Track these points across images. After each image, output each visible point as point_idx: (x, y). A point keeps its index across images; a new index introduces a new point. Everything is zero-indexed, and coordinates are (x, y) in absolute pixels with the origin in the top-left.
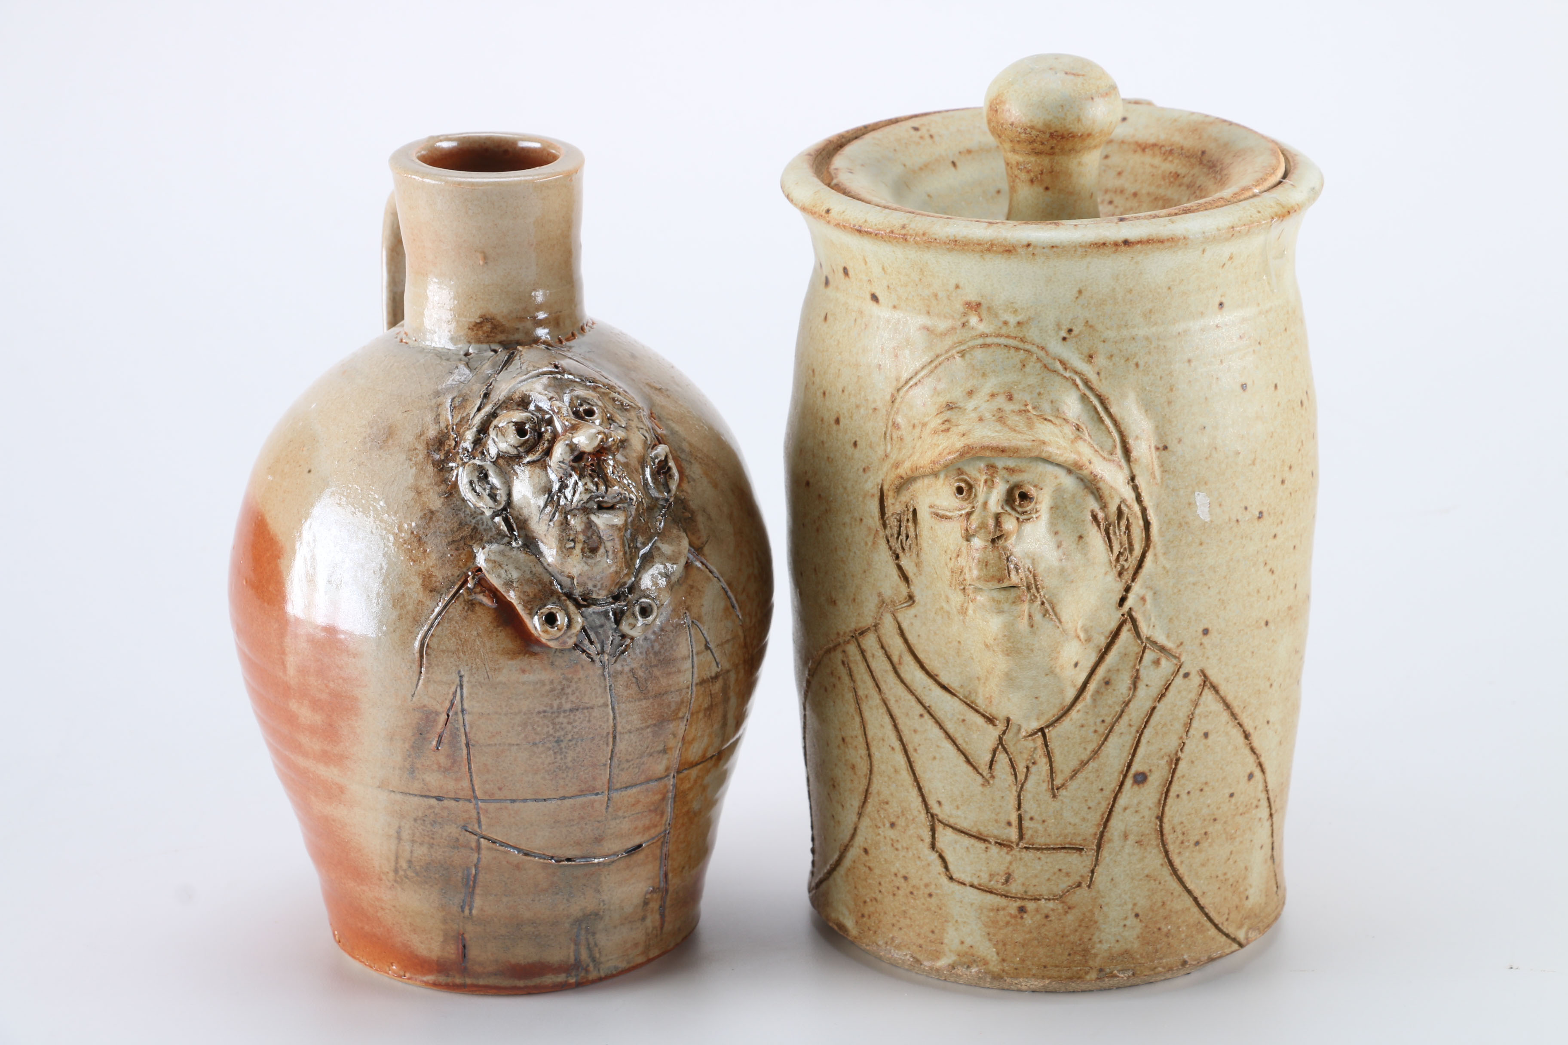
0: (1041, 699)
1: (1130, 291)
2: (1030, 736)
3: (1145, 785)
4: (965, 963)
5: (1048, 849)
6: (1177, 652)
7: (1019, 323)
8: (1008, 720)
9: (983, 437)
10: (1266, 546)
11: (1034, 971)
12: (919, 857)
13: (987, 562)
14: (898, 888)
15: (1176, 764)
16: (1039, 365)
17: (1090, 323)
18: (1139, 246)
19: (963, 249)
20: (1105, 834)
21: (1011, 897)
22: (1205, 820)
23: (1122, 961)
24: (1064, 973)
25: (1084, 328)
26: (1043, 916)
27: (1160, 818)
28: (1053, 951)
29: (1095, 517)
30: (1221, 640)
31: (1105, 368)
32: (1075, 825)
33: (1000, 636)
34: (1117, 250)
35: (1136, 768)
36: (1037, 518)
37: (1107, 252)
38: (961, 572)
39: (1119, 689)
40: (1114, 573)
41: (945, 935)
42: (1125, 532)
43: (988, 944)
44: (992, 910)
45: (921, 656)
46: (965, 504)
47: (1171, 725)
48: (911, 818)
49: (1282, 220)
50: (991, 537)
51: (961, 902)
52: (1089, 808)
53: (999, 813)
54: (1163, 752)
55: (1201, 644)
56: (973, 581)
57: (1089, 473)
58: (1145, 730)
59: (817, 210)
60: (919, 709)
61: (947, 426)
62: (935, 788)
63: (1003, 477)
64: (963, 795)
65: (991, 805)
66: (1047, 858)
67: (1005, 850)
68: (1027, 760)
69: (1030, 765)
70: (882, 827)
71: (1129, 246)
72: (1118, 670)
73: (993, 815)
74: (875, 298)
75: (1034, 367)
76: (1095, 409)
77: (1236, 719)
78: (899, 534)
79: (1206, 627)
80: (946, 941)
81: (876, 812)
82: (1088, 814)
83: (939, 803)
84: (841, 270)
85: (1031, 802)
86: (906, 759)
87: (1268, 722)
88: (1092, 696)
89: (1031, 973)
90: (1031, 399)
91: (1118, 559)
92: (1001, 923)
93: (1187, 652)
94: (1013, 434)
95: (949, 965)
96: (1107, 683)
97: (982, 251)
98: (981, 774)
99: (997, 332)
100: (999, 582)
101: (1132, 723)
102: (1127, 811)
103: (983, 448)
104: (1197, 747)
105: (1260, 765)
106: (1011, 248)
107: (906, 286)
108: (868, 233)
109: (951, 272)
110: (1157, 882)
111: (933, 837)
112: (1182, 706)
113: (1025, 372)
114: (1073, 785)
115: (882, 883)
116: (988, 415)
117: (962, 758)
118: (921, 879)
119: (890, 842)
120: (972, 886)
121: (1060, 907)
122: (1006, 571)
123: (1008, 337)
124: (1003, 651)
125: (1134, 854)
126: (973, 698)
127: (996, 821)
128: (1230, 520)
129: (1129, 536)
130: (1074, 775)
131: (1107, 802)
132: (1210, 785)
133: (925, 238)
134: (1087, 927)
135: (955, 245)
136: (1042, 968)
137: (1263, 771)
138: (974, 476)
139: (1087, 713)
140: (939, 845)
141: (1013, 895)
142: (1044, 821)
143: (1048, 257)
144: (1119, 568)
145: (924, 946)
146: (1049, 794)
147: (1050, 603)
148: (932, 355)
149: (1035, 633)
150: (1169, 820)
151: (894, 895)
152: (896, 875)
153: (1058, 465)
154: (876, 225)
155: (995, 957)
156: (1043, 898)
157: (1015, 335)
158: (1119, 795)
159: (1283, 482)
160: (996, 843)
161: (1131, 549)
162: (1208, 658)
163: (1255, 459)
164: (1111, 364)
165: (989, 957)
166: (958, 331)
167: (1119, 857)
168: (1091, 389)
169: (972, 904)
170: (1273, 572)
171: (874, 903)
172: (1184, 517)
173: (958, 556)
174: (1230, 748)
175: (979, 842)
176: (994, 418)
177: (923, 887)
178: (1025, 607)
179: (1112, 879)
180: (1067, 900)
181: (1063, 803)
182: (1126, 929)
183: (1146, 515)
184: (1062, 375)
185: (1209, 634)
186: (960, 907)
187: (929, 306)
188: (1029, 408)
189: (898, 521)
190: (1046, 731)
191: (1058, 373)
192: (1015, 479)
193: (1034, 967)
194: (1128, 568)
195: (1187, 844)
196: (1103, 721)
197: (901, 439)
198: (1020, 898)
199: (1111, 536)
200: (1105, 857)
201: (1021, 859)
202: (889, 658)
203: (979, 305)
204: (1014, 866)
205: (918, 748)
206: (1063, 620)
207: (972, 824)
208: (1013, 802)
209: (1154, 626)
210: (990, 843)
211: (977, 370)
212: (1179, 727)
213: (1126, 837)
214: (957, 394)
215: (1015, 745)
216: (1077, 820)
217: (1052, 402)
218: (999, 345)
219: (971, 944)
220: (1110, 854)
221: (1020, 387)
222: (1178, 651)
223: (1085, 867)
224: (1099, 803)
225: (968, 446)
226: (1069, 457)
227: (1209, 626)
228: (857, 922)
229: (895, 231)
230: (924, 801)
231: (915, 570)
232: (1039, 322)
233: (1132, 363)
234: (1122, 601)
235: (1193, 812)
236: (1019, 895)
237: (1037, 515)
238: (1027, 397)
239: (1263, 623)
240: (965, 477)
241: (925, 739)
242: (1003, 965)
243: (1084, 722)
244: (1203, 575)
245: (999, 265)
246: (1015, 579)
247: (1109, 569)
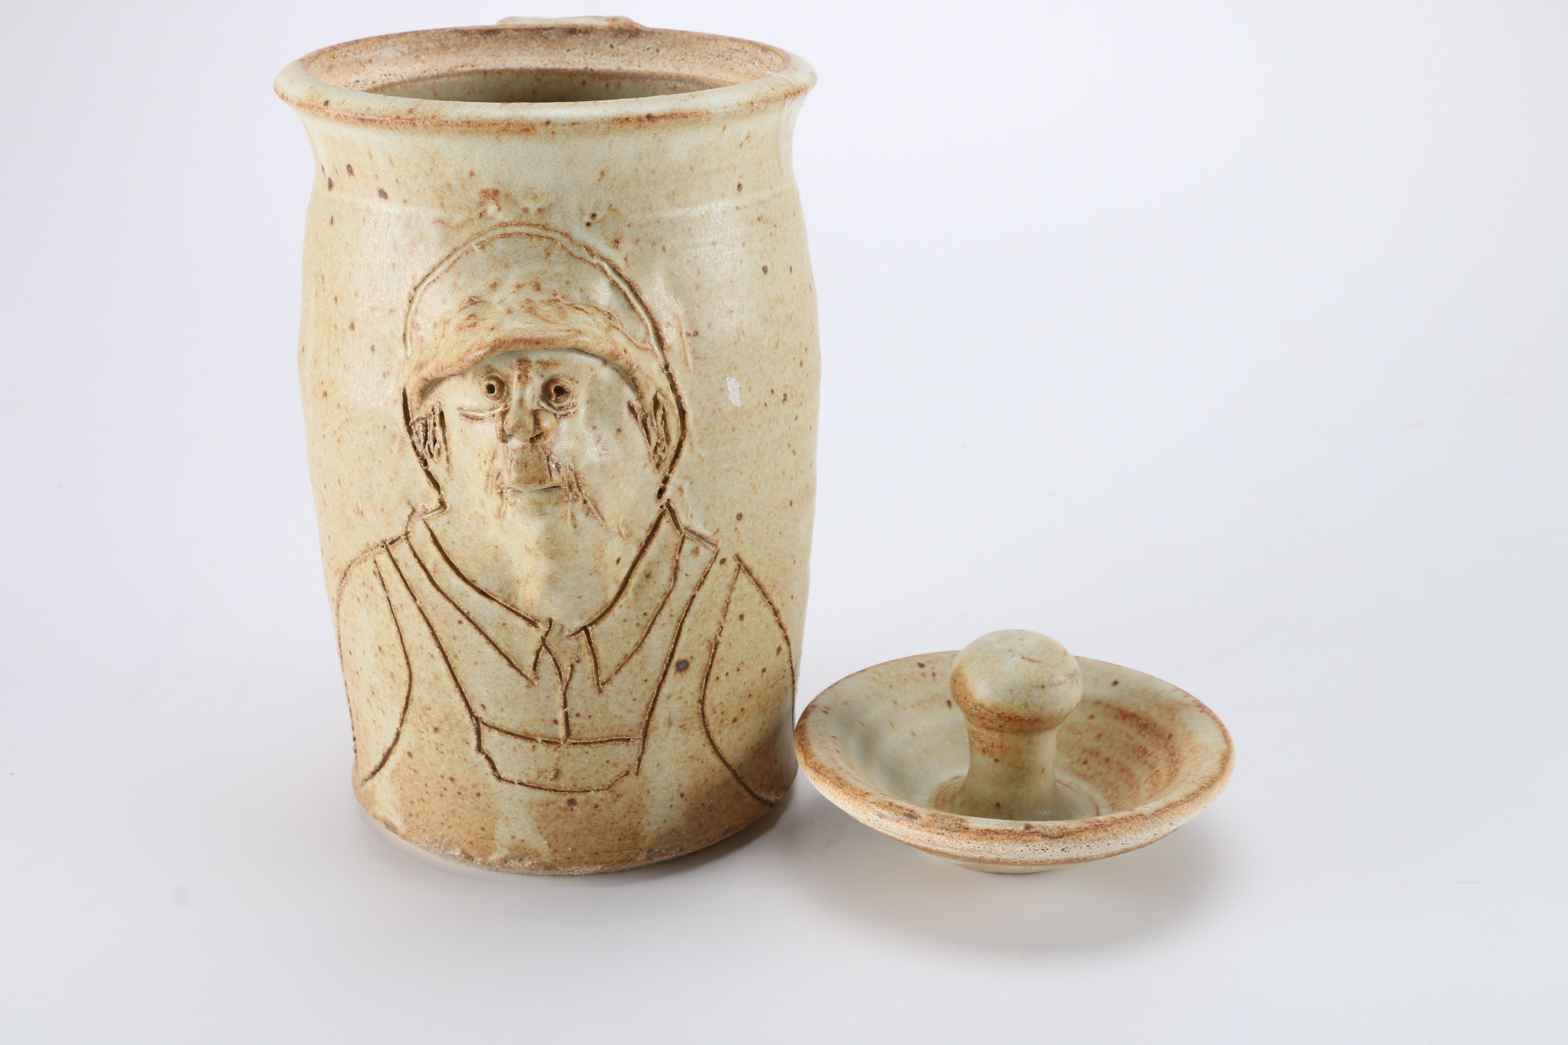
0: (583, 598)
1: (653, 172)
2: (574, 634)
3: (687, 671)
4: (517, 857)
5: (595, 743)
6: (713, 539)
7: (540, 210)
8: (550, 621)
9: (514, 329)
10: (790, 428)
11: (586, 859)
12: (465, 760)
13: (526, 463)
14: (445, 789)
15: (716, 649)
16: (564, 253)
17: (614, 207)
18: (663, 120)
19: (477, 130)
20: (651, 723)
21: (561, 791)
22: (741, 698)
23: (670, 839)
24: (616, 857)
25: (608, 212)
26: (593, 806)
27: (702, 702)
28: (604, 838)
29: (632, 409)
30: (753, 523)
31: (632, 253)
32: (621, 717)
33: (543, 539)
34: (640, 125)
35: (677, 657)
36: (574, 413)
37: (630, 128)
38: (498, 475)
39: (659, 581)
40: (652, 466)
41: (496, 831)
42: (662, 423)
43: (539, 837)
44: (542, 805)
45: (457, 563)
46: (497, 402)
47: (710, 611)
48: (455, 722)
49: (794, 99)
50: (530, 436)
51: (510, 799)
52: (634, 700)
53: (545, 712)
54: (703, 638)
55: (736, 529)
56: (513, 484)
57: (625, 363)
58: (686, 619)
59: (314, 103)
60: (458, 616)
61: (473, 321)
62: (478, 692)
63: (537, 371)
64: (507, 698)
65: (537, 705)
66: (595, 751)
67: (552, 747)
68: (572, 658)
69: (575, 663)
70: (425, 732)
71: (653, 121)
72: (658, 562)
73: (539, 715)
74: (383, 194)
75: (558, 255)
76: (625, 296)
77: (767, 598)
78: (426, 439)
79: (740, 512)
80: (496, 837)
81: (418, 718)
82: (633, 705)
83: (483, 706)
84: (345, 169)
85: (577, 699)
86: (446, 665)
87: (792, 597)
88: (634, 590)
89: (583, 861)
90: (560, 288)
91: (655, 451)
92: (551, 817)
93: (723, 538)
94: (545, 325)
95: (501, 859)
96: (648, 576)
97: (498, 132)
98: (525, 676)
99: (517, 221)
100: (540, 483)
101: (673, 613)
102: (670, 699)
103: (516, 341)
104: (734, 629)
105: (786, 638)
106: (529, 127)
107: (416, 177)
108: (372, 121)
109: (465, 158)
110: (700, 761)
111: (479, 739)
112: (719, 592)
113: (550, 261)
114: (617, 679)
115: (428, 784)
116: (516, 307)
117: (505, 662)
118: (468, 780)
119: (434, 746)
120: (521, 784)
121: (609, 796)
122: (547, 471)
123: (529, 225)
124: (546, 554)
125: (678, 739)
126: (513, 601)
127: (542, 720)
128: (759, 404)
129: (665, 427)
130: (619, 670)
131: (652, 692)
132: (745, 664)
133: (435, 121)
134: (636, 812)
135: (468, 126)
136: (594, 855)
137: (788, 644)
138: (505, 372)
139: (629, 607)
140: (485, 747)
141: (563, 789)
142: (590, 717)
143: (568, 136)
144: (657, 459)
145: (475, 843)
146: (596, 690)
147: (593, 501)
148: (447, 250)
149: (578, 534)
150: (710, 702)
151: (441, 795)
152: (442, 777)
153: (593, 355)
154: (380, 112)
155: (547, 849)
156: (593, 789)
157: (536, 223)
158: (663, 684)
159: (801, 364)
160: (543, 741)
161: (668, 440)
162: (742, 542)
163: (778, 342)
164: (638, 249)
165: (541, 849)
166: (475, 222)
167: (664, 742)
168: (620, 275)
169: (521, 801)
170: (795, 453)
171: (422, 803)
172: (717, 403)
173: (493, 458)
174: (762, 626)
175: (526, 742)
176: (523, 309)
177: (470, 787)
178: (569, 507)
179: (658, 765)
180: (616, 789)
181: (608, 697)
182: (673, 809)
183: (681, 404)
184: (589, 262)
185: (743, 518)
186: (510, 804)
187: (442, 198)
188: (559, 297)
189: (423, 425)
190: (590, 628)
191: (585, 260)
192: (549, 373)
193: (586, 855)
194: (665, 459)
195: (726, 722)
196: (645, 614)
197: (422, 340)
198: (569, 792)
199: (648, 427)
200: (651, 745)
201: (568, 755)
202: (423, 566)
203: (496, 192)
204: (562, 761)
205: (458, 654)
206: (606, 517)
207: (518, 725)
208: (559, 701)
209: (692, 516)
210: (537, 742)
211: (499, 261)
212: (717, 612)
213: (670, 723)
214: (479, 287)
215: (557, 645)
216: (622, 713)
217: (581, 290)
218: (520, 234)
219: (521, 838)
220: (656, 741)
221: (547, 276)
222: (715, 538)
223: (632, 756)
224: (644, 694)
225: (500, 340)
226: (605, 347)
227: (742, 511)
228: (405, 821)
229: (402, 116)
230: (468, 705)
231: (445, 475)
232: (561, 207)
233: (658, 248)
234: (661, 492)
235: (731, 691)
236: (568, 789)
237: (574, 410)
238: (555, 286)
239: (788, 504)
240: (496, 374)
241: (466, 646)
242: (555, 856)
243: (626, 617)
244: (736, 461)
245: (516, 146)
246: (556, 479)
247: (647, 462)
